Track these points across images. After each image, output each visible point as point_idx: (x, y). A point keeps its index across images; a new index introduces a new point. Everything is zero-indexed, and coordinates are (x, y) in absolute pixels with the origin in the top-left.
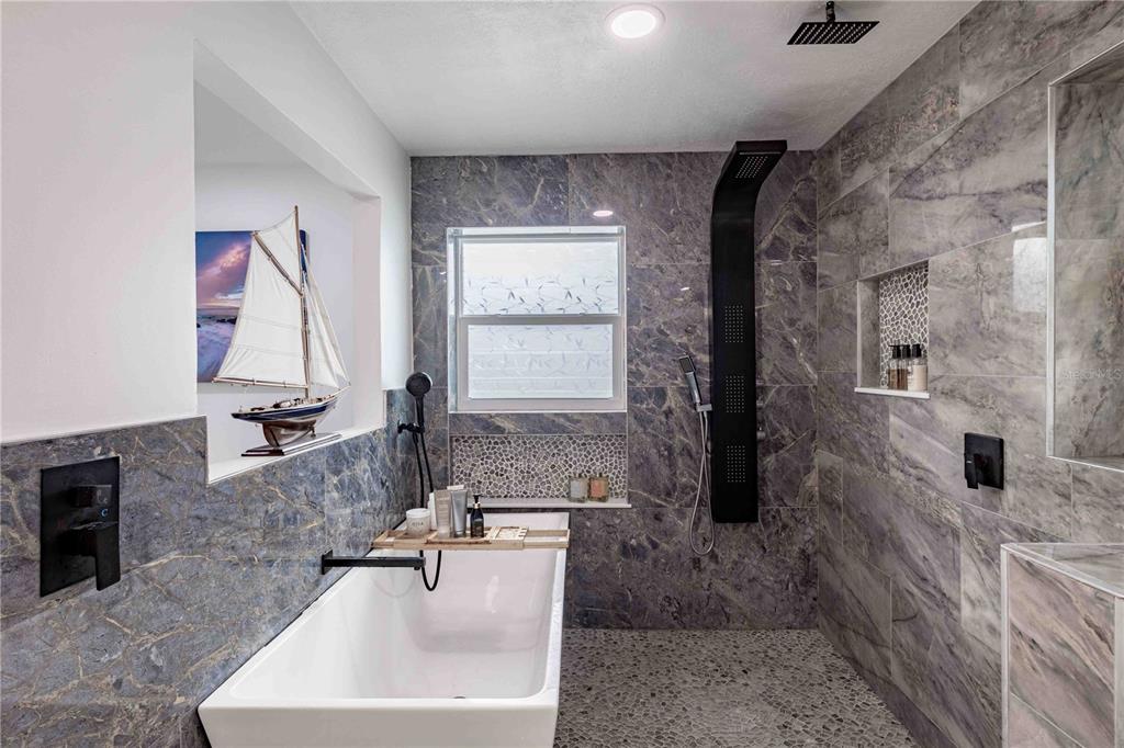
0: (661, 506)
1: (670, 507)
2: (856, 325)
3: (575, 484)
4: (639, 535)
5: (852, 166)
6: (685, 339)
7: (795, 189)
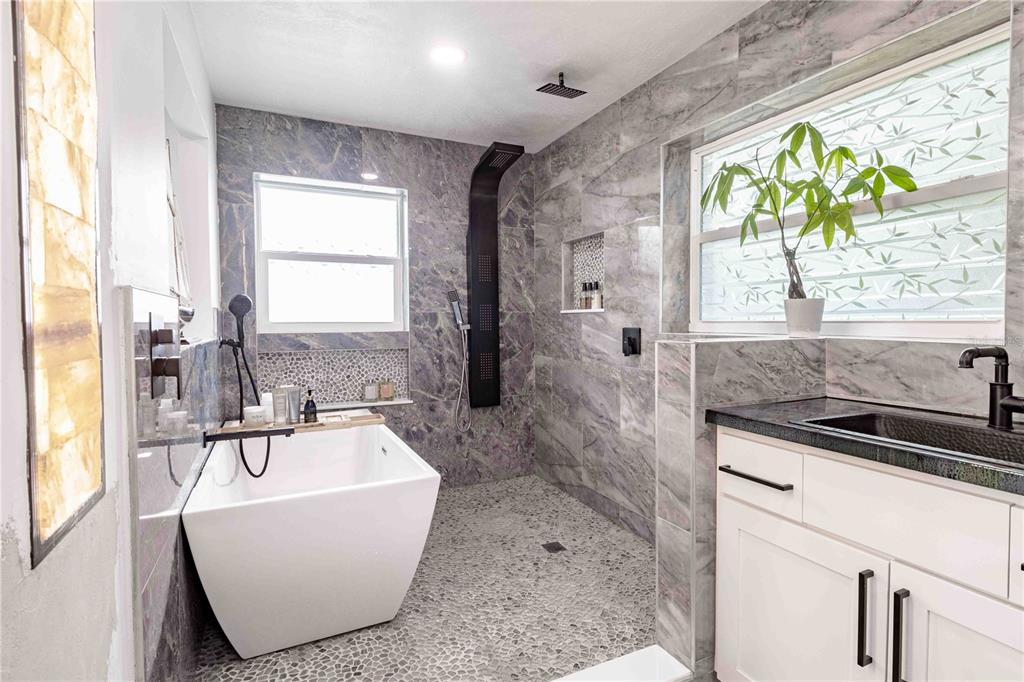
0: (434, 400)
1: (441, 401)
2: (561, 271)
3: (369, 389)
4: (419, 423)
5: (558, 168)
6: (450, 278)
7: (521, 179)
